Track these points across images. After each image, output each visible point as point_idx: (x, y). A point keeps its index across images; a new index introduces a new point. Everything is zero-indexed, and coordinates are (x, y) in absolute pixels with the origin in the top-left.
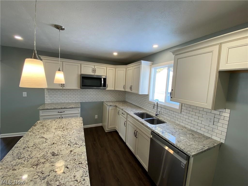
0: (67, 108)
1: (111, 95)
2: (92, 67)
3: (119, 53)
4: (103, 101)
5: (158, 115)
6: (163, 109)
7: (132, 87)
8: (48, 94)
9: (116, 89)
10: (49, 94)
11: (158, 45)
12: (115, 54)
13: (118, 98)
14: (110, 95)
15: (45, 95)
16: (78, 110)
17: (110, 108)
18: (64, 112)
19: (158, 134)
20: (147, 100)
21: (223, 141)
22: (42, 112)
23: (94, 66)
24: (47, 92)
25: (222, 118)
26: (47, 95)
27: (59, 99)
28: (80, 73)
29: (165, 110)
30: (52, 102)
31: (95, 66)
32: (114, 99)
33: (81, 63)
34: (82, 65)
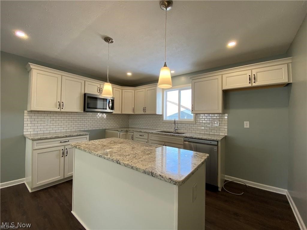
0: (73, 135)
1: (114, 121)
3: (134, 74)
4: (105, 128)
5: (177, 130)
6: (179, 124)
7: (146, 108)
8: (29, 120)
9: (123, 113)
10: (32, 120)
11: (174, 71)
12: (129, 74)
13: (122, 124)
15: (25, 122)
16: (86, 137)
17: (121, 133)
18: (69, 141)
19: (191, 137)
20: (161, 120)
21: (226, 134)
22: (37, 143)
23: (99, 85)
24: (28, 117)
25: (224, 120)
26: (27, 122)
27: (47, 127)
28: (83, 93)
29: (181, 125)
30: (36, 133)
31: (101, 85)
32: (118, 125)
33: (85, 80)
34: (86, 82)
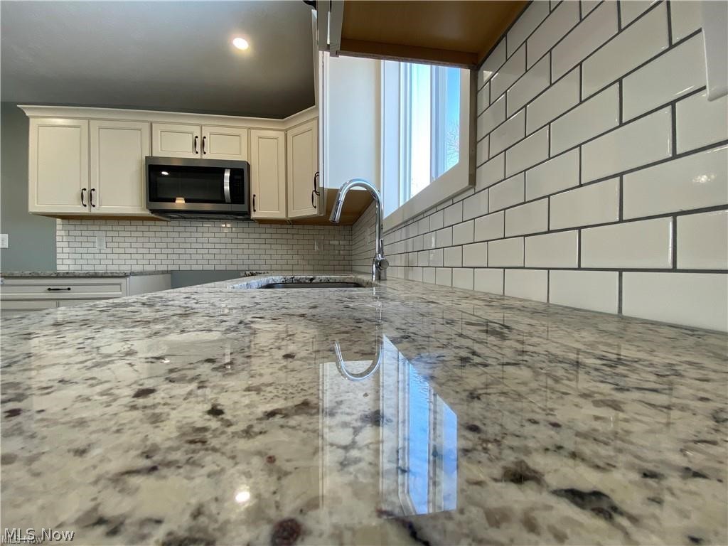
2: (192, 133)
8: (65, 239)
9: (291, 214)
10: (70, 239)
14: (284, 247)
15: (58, 244)
18: (69, 289)
23: (198, 128)
24: (63, 233)
26: (62, 244)
27: (100, 256)
31: (203, 127)
33: (151, 119)
34: (153, 125)
